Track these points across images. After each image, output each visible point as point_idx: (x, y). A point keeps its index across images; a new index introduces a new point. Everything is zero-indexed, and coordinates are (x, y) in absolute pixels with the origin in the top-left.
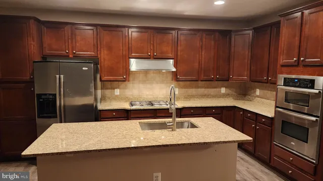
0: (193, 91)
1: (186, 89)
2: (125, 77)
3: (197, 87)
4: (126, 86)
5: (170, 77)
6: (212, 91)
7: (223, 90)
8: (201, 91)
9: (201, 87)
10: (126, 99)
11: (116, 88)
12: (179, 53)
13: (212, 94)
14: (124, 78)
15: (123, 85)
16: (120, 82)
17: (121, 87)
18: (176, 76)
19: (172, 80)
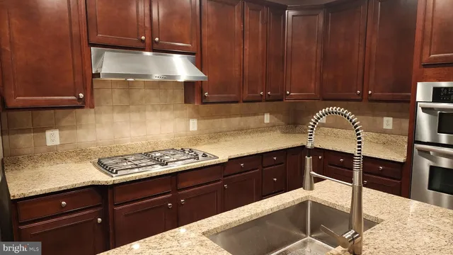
0: (222, 123)
1: (211, 121)
2: (81, 95)
3: (229, 115)
4: (78, 120)
5: (180, 95)
6: (251, 121)
7: (267, 118)
8: (236, 121)
9: (235, 115)
10: (81, 154)
11: (50, 128)
12: (205, 43)
13: (252, 126)
14: (79, 99)
15: (68, 118)
16: (58, 111)
17: (63, 123)
18: (202, 92)
19: (186, 101)
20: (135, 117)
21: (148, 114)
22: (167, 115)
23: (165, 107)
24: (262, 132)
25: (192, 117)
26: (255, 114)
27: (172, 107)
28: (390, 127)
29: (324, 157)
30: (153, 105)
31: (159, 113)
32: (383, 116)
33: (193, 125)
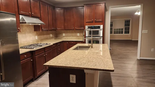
7: (51, 35)
12: (41, 15)
13: (49, 37)
14: (18, 29)
18: (42, 28)
19: (35, 31)
20: (24, 35)
21: (27, 34)
22: (31, 34)
23: (30, 32)
24: (51, 39)
25: (36, 35)
26: (49, 34)
27: (31, 32)
28: (79, 35)
29: (68, 43)
30: (27, 32)
31: (29, 34)
32: (77, 33)
33: (36, 37)
